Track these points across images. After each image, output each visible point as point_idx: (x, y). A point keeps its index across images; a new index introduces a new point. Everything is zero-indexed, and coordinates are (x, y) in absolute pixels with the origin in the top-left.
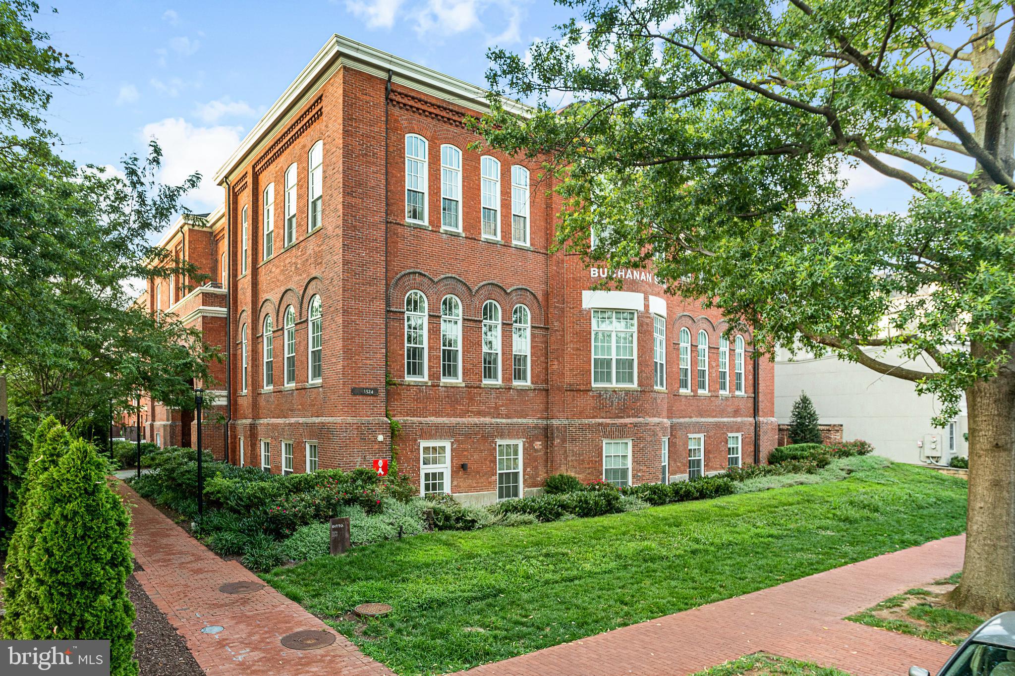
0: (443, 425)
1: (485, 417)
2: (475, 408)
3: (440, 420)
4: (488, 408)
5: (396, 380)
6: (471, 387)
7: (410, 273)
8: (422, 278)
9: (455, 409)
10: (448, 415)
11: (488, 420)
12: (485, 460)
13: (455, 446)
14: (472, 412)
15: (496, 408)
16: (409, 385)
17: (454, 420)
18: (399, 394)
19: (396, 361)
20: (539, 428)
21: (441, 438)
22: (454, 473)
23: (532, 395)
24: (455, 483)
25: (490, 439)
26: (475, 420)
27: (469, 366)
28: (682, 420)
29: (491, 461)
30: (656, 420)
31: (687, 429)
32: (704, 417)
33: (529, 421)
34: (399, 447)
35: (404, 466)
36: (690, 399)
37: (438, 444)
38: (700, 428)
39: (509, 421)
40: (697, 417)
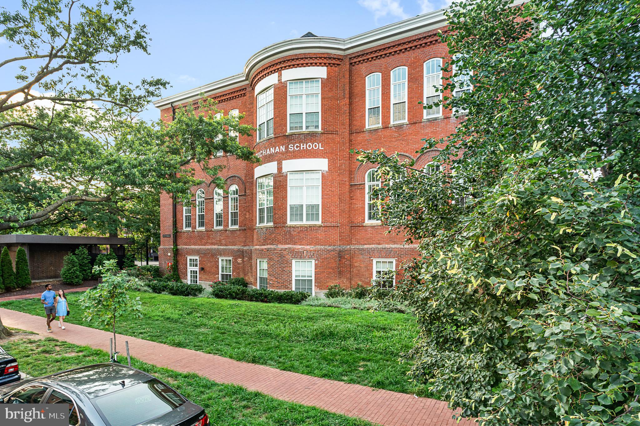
0: (195, 250)
1: (214, 245)
2: (210, 241)
3: (195, 247)
4: (216, 241)
5: (180, 230)
6: (208, 231)
9: (201, 242)
10: (199, 245)
11: (216, 247)
12: (213, 266)
13: (200, 259)
14: (208, 243)
15: (220, 241)
16: (184, 232)
17: (200, 247)
18: (181, 236)
19: (180, 222)
20: (240, 251)
21: (194, 255)
22: (200, 272)
23: (238, 233)
24: (200, 276)
25: (215, 257)
26: (209, 247)
27: (207, 221)
28: (366, 246)
29: (216, 267)
30: (287, 246)
31: (371, 254)
32: (397, 244)
33: (235, 247)
34: (179, 258)
35: (181, 266)
36: (378, 229)
37: (195, 258)
38: (388, 254)
39: (225, 247)
40: (388, 243)
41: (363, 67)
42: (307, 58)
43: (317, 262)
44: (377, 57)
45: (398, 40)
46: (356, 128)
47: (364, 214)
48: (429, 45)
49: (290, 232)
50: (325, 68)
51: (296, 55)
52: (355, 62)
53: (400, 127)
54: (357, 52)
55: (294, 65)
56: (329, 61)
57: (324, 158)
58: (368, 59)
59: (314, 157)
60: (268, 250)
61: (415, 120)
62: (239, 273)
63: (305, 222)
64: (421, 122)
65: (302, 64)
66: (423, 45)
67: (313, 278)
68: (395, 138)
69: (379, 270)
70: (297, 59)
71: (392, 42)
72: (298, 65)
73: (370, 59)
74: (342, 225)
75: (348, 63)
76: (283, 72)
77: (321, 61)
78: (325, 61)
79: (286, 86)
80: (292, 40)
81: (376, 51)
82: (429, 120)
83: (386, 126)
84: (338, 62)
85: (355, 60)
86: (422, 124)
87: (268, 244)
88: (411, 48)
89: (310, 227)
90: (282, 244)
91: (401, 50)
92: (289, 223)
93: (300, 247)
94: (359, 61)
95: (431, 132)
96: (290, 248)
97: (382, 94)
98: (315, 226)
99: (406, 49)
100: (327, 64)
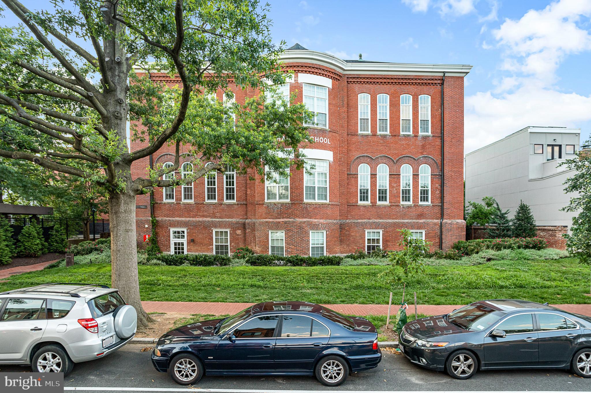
0: (182, 221)
1: (207, 218)
2: (201, 214)
3: (180, 219)
4: (209, 214)
5: (159, 202)
6: (198, 204)
7: (164, 155)
8: (171, 156)
9: (189, 214)
10: (186, 217)
11: (209, 219)
12: (206, 238)
13: (188, 231)
14: (199, 215)
15: (214, 214)
16: (165, 204)
17: (188, 219)
18: (161, 208)
19: (158, 193)
20: (240, 223)
21: (181, 227)
22: (188, 243)
23: (236, 207)
24: (189, 248)
25: (208, 228)
26: (201, 219)
27: (197, 194)
28: (359, 221)
29: (209, 239)
30: (305, 220)
31: (364, 226)
32: (383, 219)
33: (234, 220)
34: (159, 230)
35: (161, 239)
36: (368, 208)
37: (180, 230)
38: (377, 226)
39: (220, 220)
40: (376, 219)
41: (356, 87)
42: (321, 69)
43: (328, 233)
44: (367, 82)
45: (385, 75)
46: (351, 131)
47: (358, 197)
48: (404, 85)
49: (306, 208)
50: (331, 80)
51: (313, 64)
52: (351, 82)
53: (384, 136)
54: (353, 75)
55: (309, 72)
56: (334, 76)
57: (331, 151)
58: (361, 82)
59: (325, 149)
60: (286, 223)
61: (395, 133)
62: (238, 243)
63: (317, 201)
64: (399, 136)
65: (316, 73)
66: (401, 83)
67: (325, 245)
68: (381, 143)
69: (369, 238)
70: (313, 68)
71: (380, 75)
72: (313, 72)
73: (362, 83)
74: (342, 204)
75: (346, 81)
76: (300, 75)
77: (329, 74)
78: (332, 75)
79: (302, 87)
80: (313, 52)
81: (367, 78)
82: (404, 135)
83: (374, 134)
84: (339, 78)
85: (351, 80)
86: (400, 137)
87: (284, 218)
88: (392, 83)
89: (322, 205)
90: (300, 218)
91: (385, 82)
92: (305, 201)
93: (316, 220)
94: (354, 82)
95: (406, 144)
96: (308, 222)
97: (371, 110)
98: (325, 204)
99: (389, 83)
100: (333, 78)
